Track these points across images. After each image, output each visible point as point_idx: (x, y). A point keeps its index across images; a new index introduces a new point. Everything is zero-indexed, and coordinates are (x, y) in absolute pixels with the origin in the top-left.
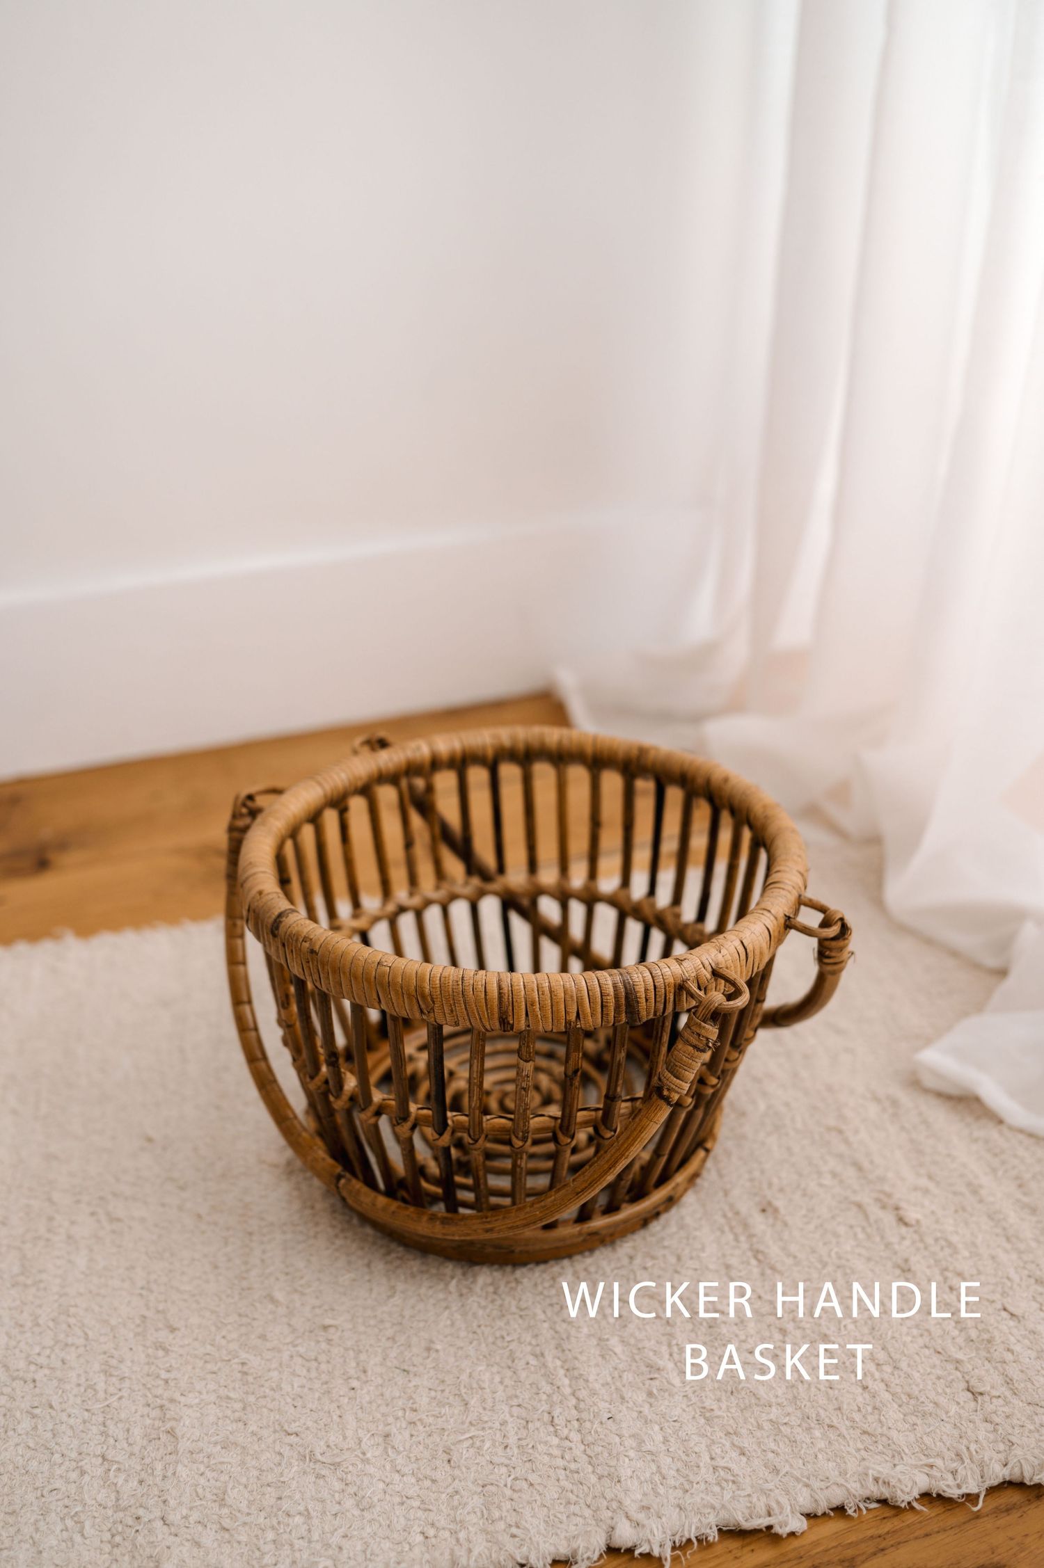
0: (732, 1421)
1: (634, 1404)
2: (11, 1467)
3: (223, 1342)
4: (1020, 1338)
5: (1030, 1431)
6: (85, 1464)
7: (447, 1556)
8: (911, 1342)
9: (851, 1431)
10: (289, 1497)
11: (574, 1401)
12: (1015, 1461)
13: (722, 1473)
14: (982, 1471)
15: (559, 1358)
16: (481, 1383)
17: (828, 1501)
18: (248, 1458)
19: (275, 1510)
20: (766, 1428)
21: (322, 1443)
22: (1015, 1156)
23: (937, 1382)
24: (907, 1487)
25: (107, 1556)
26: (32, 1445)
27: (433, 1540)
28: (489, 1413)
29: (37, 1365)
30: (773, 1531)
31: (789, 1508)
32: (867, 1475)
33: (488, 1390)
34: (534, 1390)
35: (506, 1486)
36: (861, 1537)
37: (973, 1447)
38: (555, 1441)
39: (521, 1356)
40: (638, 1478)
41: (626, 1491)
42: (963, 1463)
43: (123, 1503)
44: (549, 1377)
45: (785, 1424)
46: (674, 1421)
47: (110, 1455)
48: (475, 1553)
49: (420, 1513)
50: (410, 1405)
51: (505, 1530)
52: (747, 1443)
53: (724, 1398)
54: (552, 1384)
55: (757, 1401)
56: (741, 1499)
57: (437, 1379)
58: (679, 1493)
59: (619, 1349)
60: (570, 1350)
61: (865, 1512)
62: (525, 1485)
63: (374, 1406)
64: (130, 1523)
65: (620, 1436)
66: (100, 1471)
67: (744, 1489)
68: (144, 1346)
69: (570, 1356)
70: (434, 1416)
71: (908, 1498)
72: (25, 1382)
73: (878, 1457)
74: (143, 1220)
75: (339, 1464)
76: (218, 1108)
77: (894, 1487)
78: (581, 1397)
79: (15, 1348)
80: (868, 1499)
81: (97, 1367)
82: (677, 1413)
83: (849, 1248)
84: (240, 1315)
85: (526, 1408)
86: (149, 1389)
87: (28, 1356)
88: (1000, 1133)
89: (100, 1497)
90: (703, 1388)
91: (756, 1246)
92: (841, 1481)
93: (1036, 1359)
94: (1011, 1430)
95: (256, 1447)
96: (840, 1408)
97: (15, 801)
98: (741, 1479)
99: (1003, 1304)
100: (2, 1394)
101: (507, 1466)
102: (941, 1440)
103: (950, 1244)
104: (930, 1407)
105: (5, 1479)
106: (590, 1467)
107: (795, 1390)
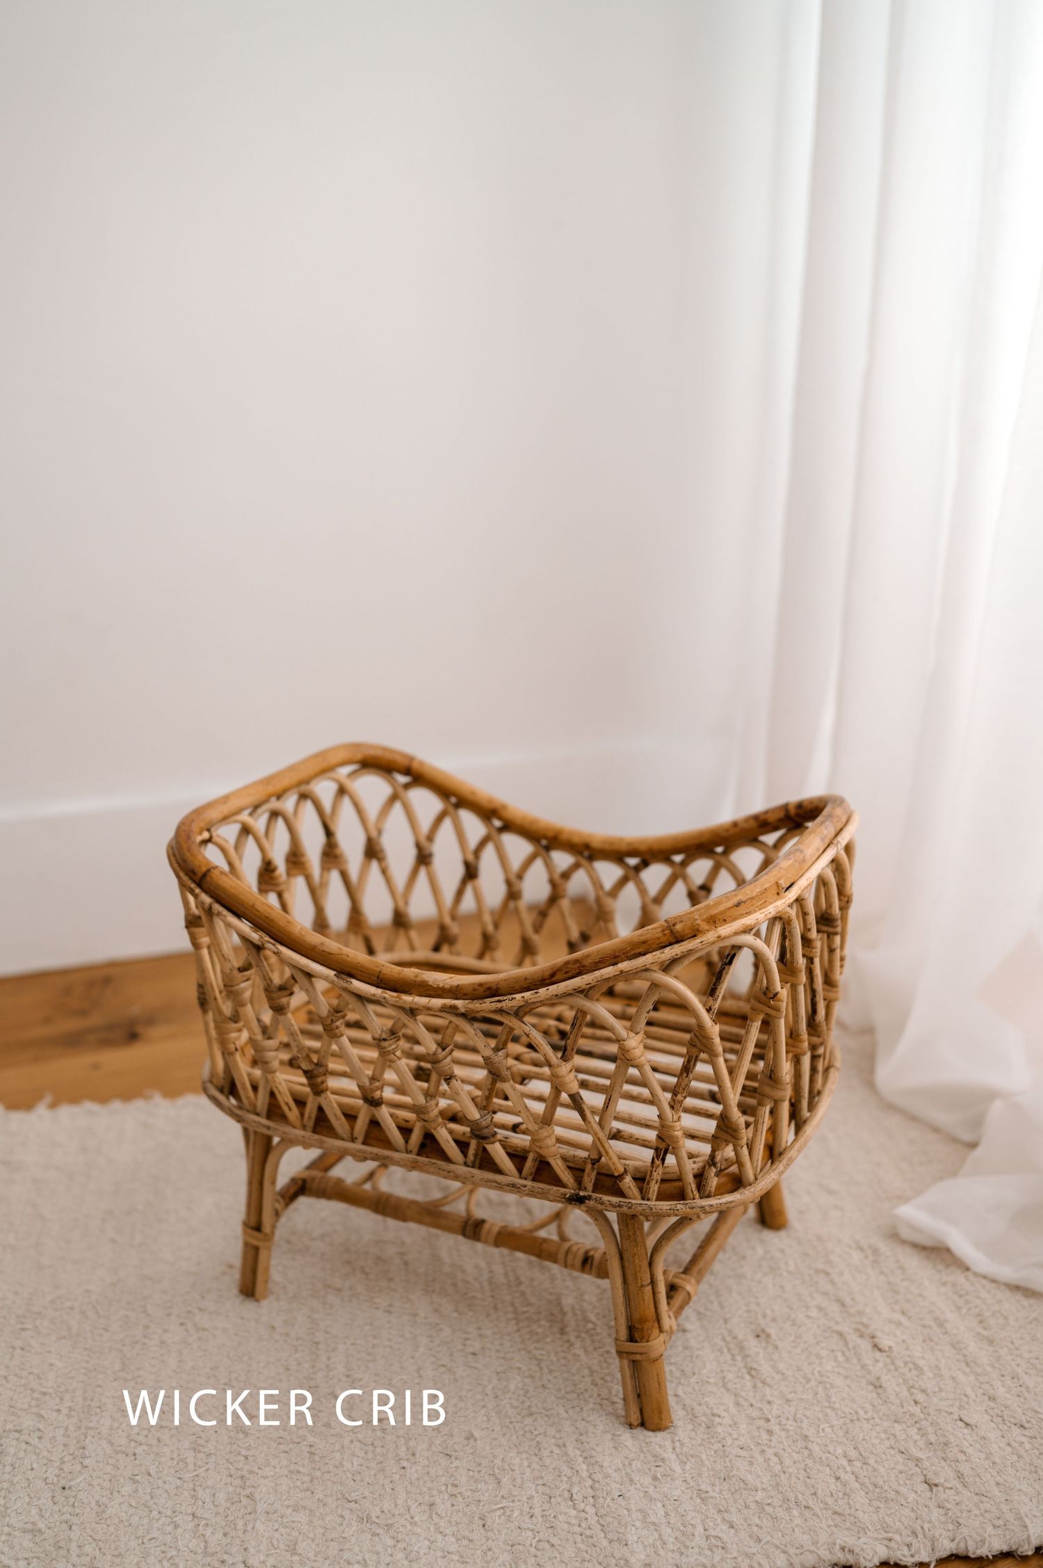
0: (723, 1502)
1: (641, 1485)
2: (116, 1521)
4: (973, 1443)
5: (976, 1515)
6: (178, 1519)
8: (880, 1443)
9: (824, 1511)
10: (349, 1549)
11: (590, 1482)
12: (961, 1537)
13: (713, 1541)
14: (933, 1545)
15: (578, 1449)
16: (512, 1466)
17: (802, 1565)
18: (315, 1519)
20: (752, 1507)
21: (377, 1509)
23: (900, 1476)
24: (868, 1555)
26: (133, 1504)
28: (519, 1490)
29: (136, 1441)
32: (834, 1544)
33: (517, 1472)
34: (557, 1473)
35: (531, 1545)
37: (926, 1526)
38: (574, 1513)
39: (546, 1446)
40: (643, 1543)
41: (632, 1553)
42: (917, 1537)
44: (570, 1463)
45: (769, 1504)
46: (675, 1500)
47: (199, 1513)
50: (451, 1482)
52: (734, 1518)
53: (717, 1483)
54: (572, 1468)
55: (746, 1487)
56: (728, 1561)
57: (475, 1462)
58: (677, 1555)
62: (547, 1546)
63: (421, 1482)
65: (628, 1510)
66: (191, 1526)
67: (731, 1553)
69: (588, 1447)
70: (471, 1490)
71: (870, 1565)
72: (127, 1455)
73: (846, 1532)
74: (224, 1330)
75: (391, 1525)
77: (857, 1554)
78: (596, 1479)
81: (187, 1444)
82: (677, 1494)
83: (830, 1368)
85: (549, 1487)
86: (231, 1463)
87: (129, 1435)
88: (967, 1278)
89: (192, 1545)
90: (700, 1475)
91: (749, 1365)
92: (813, 1548)
93: (984, 1460)
94: (959, 1515)
95: (322, 1510)
96: (815, 1494)
97: (107, 981)
98: (729, 1546)
99: (959, 1416)
100: (108, 1463)
101: (532, 1531)
102: (900, 1521)
103: (917, 1367)
104: (892, 1495)
105: (112, 1529)
106: (602, 1533)
107: (778, 1478)
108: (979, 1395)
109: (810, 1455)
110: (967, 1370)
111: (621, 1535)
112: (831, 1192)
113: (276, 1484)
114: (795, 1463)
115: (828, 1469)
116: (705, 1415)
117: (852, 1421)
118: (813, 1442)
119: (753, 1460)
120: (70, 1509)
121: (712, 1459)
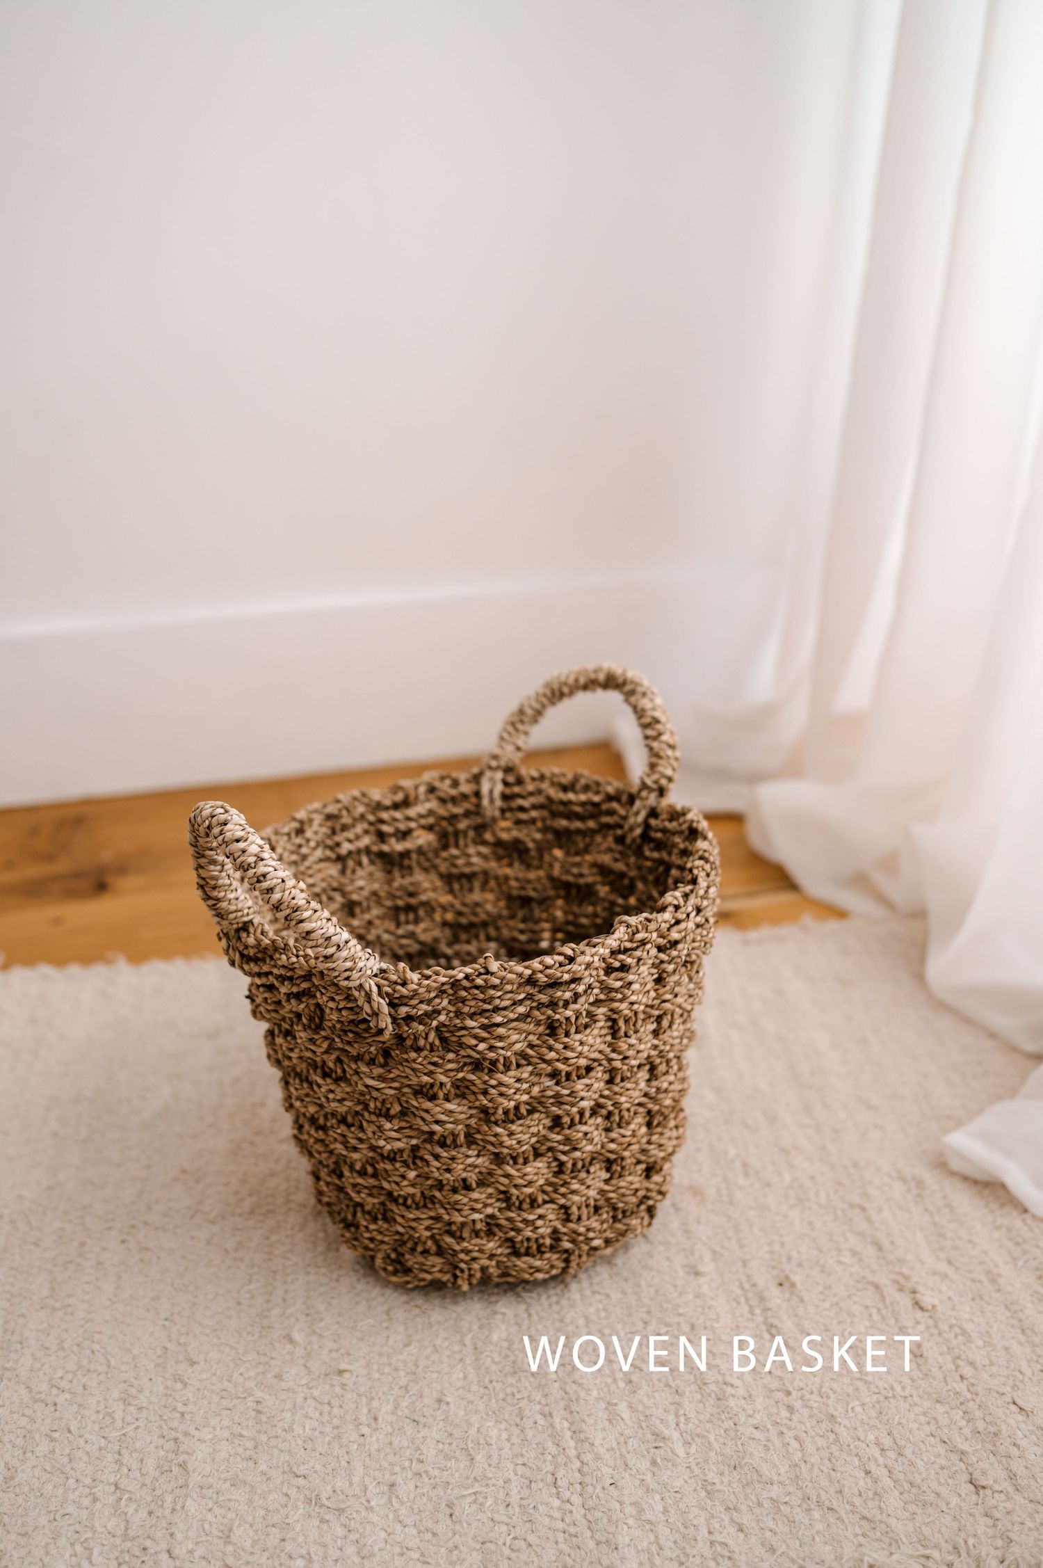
0: (732, 1497)
1: (637, 1471)
2: (26, 1489)
3: (241, 1379)
4: (1028, 1434)
5: (1030, 1529)
6: (98, 1491)
8: (918, 1429)
9: (851, 1515)
10: (293, 1539)
11: (578, 1464)
12: (1012, 1558)
13: (719, 1549)
15: (567, 1420)
16: (488, 1439)
18: (256, 1498)
19: (278, 1551)
20: (766, 1506)
21: (329, 1488)
23: (941, 1472)
26: (48, 1468)
28: (494, 1470)
29: (59, 1388)
32: (862, 1561)
33: (495, 1447)
34: (540, 1450)
35: (504, 1544)
37: (971, 1541)
38: (557, 1503)
39: (530, 1414)
40: (636, 1546)
41: (623, 1559)
42: (960, 1556)
43: (131, 1533)
44: (556, 1438)
45: (786, 1503)
46: (676, 1492)
47: (123, 1484)
50: (417, 1456)
52: (746, 1519)
53: (726, 1472)
54: (558, 1445)
55: (760, 1479)
57: (446, 1431)
59: (626, 1415)
60: (578, 1413)
62: (523, 1545)
63: (383, 1454)
64: (137, 1553)
65: (621, 1503)
66: (112, 1499)
68: (164, 1377)
69: (578, 1418)
70: (439, 1468)
72: (47, 1405)
73: (876, 1544)
74: (171, 1251)
75: (344, 1510)
76: (252, 1143)
78: (585, 1461)
79: (39, 1370)
81: (116, 1394)
82: (678, 1484)
83: (863, 1329)
84: (258, 1353)
85: (530, 1468)
86: (165, 1421)
87: (51, 1379)
88: (1024, 1221)
89: (110, 1525)
90: (706, 1461)
91: (770, 1320)
94: (1010, 1527)
95: (264, 1487)
96: (841, 1492)
98: (737, 1556)
99: (1013, 1398)
100: (23, 1415)
101: (507, 1525)
102: (940, 1532)
103: (964, 1332)
104: (931, 1497)
105: (20, 1500)
106: (589, 1532)
107: (797, 1470)
108: (1036, 1372)
109: (836, 1441)
110: (1023, 1339)
111: (611, 1536)
112: (870, 1107)
113: (214, 1450)
114: (818, 1450)
115: (856, 1459)
116: (717, 1382)
117: (886, 1398)
118: (840, 1424)
119: (770, 1444)
121: (722, 1440)
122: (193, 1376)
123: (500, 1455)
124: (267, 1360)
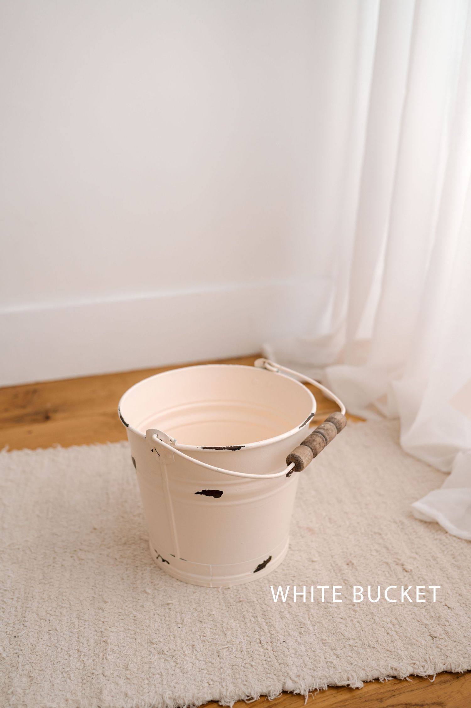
0: (333, 645)
1: (294, 636)
2: (41, 653)
3: (126, 608)
4: (452, 617)
5: (455, 652)
6: (71, 652)
7: (218, 691)
8: (407, 617)
9: (382, 650)
10: (154, 667)
11: (269, 635)
12: (448, 663)
13: (329, 664)
14: (435, 666)
15: (263, 619)
16: (231, 627)
17: (372, 676)
18: (137, 653)
19: (148, 672)
20: (347, 647)
21: (167, 648)
22: (452, 546)
23: (418, 632)
24: (404, 671)
25: (80, 687)
26: (49, 645)
27: (212, 686)
28: (235, 638)
29: (50, 614)
30: (350, 687)
31: (356, 678)
32: (388, 666)
33: (234, 630)
34: (253, 630)
35: (242, 666)
36: (385, 690)
37: (431, 657)
38: (262, 650)
39: (248, 617)
40: (295, 665)
41: (290, 669)
42: (427, 663)
44: (259, 625)
45: (355, 646)
46: (310, 644)
47: (81, 649)
48: (229, 690)
49: (207, 675)
50: (203, 634)
51: (241, 683)
52: (339, 653)
53: (330, 635)
55: (344, 638)
56: (337, 674)
57: (214, 625)
58: (312, 671)
59: (288, 616)
60: (268, 616)
61: (387, 681)
62: (249, 666)
63: (188, 634)
64: (90, 675)
65: (288, 649)
66: (77, 656)
67: (338, 670)
68: (94, 608)
69: (268, 618)
70: (212, 639)
71: (405, 676)
72: (46, 621)
73: (393, 660)
74: (92, 560)
75: (174, 656)
76: (123, 517)
77: (399, 671)
78: (272, 633)
79: (41, 607)
80: (388, 676)
81: (75, 616)
82: (311, 641)
83: (383, 580)
84: (133, 598)
85: (250, 637)
86: (96, 625)
87: (46, 611)
88: (446, 537)
89: (77, 665)
90: (322, 632)
91: (344, 578)
92: (377, 668)
93: (458, 625)
94: (447, 651)
95: (140, 648)
96: (377, 641)
97: (35, 392)
98: (337, 666)
99: (446, 603)
100: (36, 625)
101: (242, 658)
102: (418, 654)
103: (425, 579)
104: (414, 642)
105: (38, 657)
106: (276, 660)
107: (359, 633)
108: (454, 593)
109: (375, 622)
110: (449, 580)
111: (285, 661)
112: (380, 495)
113: (118, 635)
114: (367, 626)
115: (383, 629)
117: (394, 605)
118: (376, 616)
119: (347, 624)
120: (18, 647)
121: (328, 624)
122: (106, 607)
123: (237, 633)
124: (137, 600)
